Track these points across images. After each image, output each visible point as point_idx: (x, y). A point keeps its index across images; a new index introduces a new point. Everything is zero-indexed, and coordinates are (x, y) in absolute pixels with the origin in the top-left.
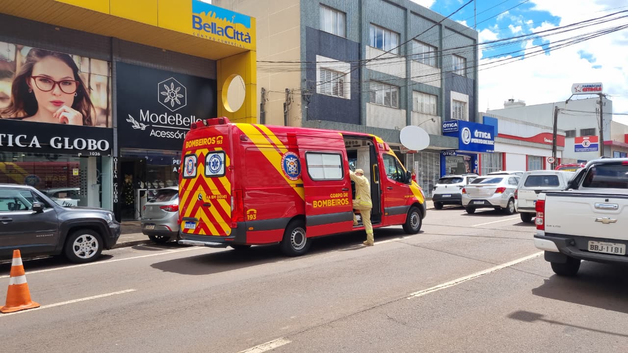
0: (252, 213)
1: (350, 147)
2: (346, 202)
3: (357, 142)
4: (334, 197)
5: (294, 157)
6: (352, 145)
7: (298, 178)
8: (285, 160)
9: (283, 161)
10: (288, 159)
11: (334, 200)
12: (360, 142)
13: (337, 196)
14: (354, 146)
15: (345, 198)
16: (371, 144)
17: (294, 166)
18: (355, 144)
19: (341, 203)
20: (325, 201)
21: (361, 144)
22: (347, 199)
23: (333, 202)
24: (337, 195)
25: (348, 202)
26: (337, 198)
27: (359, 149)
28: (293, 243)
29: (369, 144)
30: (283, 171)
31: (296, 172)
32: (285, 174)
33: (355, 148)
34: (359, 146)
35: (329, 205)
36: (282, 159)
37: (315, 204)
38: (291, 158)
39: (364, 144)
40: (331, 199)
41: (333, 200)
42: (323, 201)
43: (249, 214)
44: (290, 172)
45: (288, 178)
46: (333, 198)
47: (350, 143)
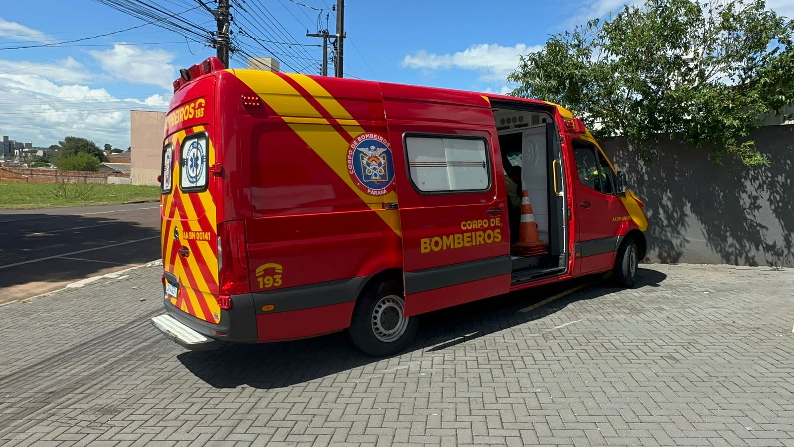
0: (270, 272)
1: (508, 128)
2: (495, 237)
3: (521, 118)
4: (470, 228)
5: (379, 145)
6: (512, 125)
7: (388, 190)
8: (358, 153)
9: (351, 153)
10: (365, 150)
11: (469, 234)
12: (528, 116)
13: (475, 226)
14: (517, 126)
15: (493, 229)
16: (549, 120)
17: (380, 165)
18: (518, 123)
19: (484, 240)
20: (448, 237)
21: (530, 122)
22: (499, 231)
23: (466, 240)
24: (475, 224)
25: (500, 236)
26: (476, 230)
27: (525, 132)
28: (377, 329)
29: (544, 121)
30: (352, 176)
31: (383, 177)
32: (355, 181)
33: (518, 130)
34: (526, 125)
35: (457, 246)
36: (350, 148)
37: (426, 246)
38: (373, 147)
39: (535, 120)
40: (462, 232)
41: (466, 235)
42: (445, 237)
43: (263, 276)
44: (368, 177)
45: (364, 190)
46: (467, 231)
47: (509, 120)
